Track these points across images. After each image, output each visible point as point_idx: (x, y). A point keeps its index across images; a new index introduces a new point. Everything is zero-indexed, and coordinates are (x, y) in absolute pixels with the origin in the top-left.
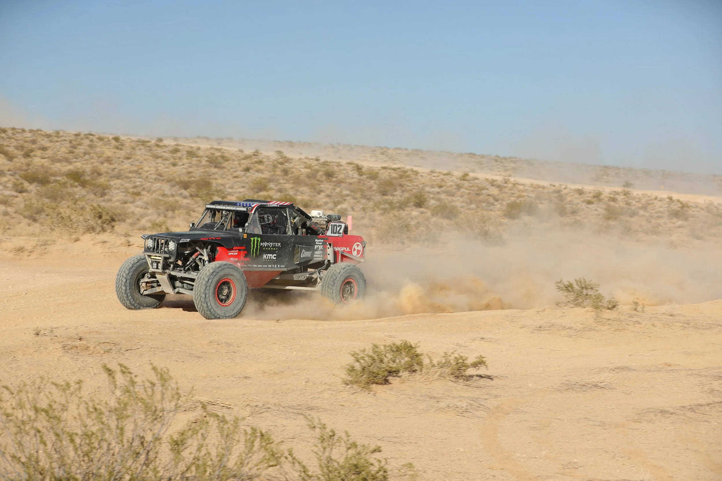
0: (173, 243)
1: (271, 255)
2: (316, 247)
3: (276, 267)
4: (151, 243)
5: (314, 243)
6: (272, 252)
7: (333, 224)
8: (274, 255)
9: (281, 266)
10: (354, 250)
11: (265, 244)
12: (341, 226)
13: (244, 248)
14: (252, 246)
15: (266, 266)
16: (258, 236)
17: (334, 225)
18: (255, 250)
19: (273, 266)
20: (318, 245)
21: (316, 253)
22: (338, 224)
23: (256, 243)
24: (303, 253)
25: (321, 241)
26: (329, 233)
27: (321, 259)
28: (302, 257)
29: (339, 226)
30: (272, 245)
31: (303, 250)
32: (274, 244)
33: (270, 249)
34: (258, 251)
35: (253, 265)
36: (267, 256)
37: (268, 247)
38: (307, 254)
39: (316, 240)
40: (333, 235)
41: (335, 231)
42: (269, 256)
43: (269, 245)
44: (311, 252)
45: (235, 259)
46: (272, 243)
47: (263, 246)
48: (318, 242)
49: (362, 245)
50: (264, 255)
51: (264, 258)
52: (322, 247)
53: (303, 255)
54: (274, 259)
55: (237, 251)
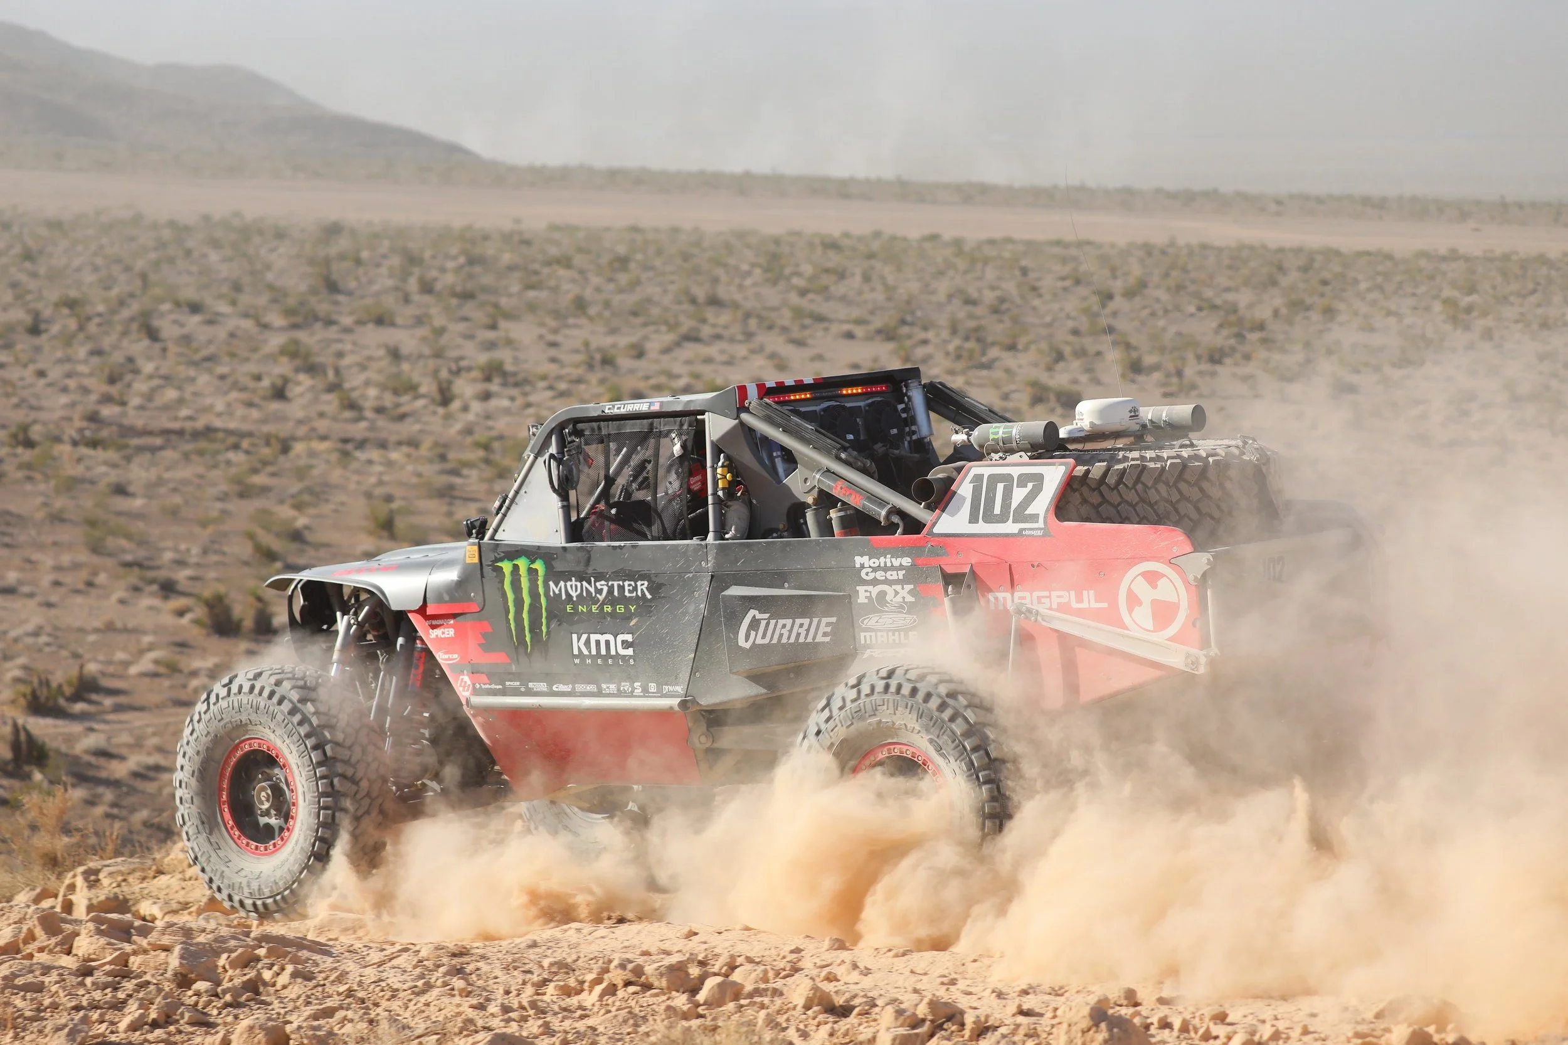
1: (610, 637)
2: (863, 594)
3: (638, 691)
5: (852, 576)
6: (616, 624)
7: (987, 473)
8: (620, 638)
9: (666, 688)
10: (1133, 600)
11: (573, 588)
14: (510, 596)
15: (591, 688)
16: (531, 553)
17: (994, 479)
18: (525, 615)
19: (626, 686)
20: (875, 582)
21: (872, 621)
22: (1015, 472)
23: (525, 583)
24: (751, 627)
25: (896, 562)
27: (908, 651)
29: (1023, 480)
30: (605, 589)
31: (752, 613)
32: (616, 584)
33: (601, 608)
34: (544, 621)
35: (531, 685)
36: (587, 643)
37: (590, 599)
38: (791, 631)
39: (859, 560)
40: (982, 527)
41: (997, 510)
42: (598, 643)
43: (592, 590)
44: (834, 620)
45: (451, 656)
46: (603, 582)
47: (564, 597)
48: (875, 570)
49: (1181, 573)
50: (575, 636)
51: (576, 652)
52: (910, 592)
53: (753, 633)
54: (624, 658)
55: (452, 621)
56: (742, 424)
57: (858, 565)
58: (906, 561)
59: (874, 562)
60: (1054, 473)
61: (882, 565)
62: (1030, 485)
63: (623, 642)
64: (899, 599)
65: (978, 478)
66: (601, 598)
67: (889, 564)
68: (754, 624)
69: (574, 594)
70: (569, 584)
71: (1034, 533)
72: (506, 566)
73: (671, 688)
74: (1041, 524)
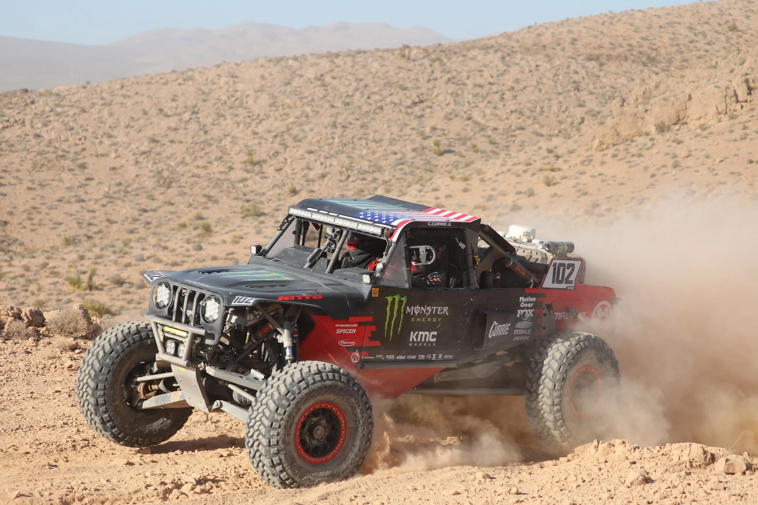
0: (217, 305)
1: (427, 333)
2: (520, 312)
3: (434, 358)
4: (167, 296)
5: (517, 305)
6: (429, 327)
7: (558, 262)
8: (432, 333)
9: (446, 357)
11: (416, 310)
12: (573, 265)
13: (370, 319)
14: (388, 313)
15: (414, 357)
16: (401, 291)
17: (559, 266)
18: (393, 323)
19: (429, 356)
20: (524, 308)
21: (519, 325)
22: (566, 262)
23: (396, 308)
24: (493, 329)
25: (532, 300)
26: (548, 282)
27: (527, 338)
28: (490, 337)
30: (430, 310)
31: (495, 322)
33: (426, 320)
34: (400, 325)
35: (387, 356)
36: (417, 337)
37: (421, 315)
38: (500, 330)
39: (521, 299)
42: (422, 335)
43: (425, 311)
44: (509, 325)
45: (349, 343)
47: (412, 314)
48: (525, 303)
50: (412, 333)
51: (411, 340)
53: (493, 332)
54: (432, 343)
55: (356, 325)
57: (520, 301)
58: (534, 299)
59: (525, 300)
60: (577, 264)
61: (527, 301)
63: (432, 335)
64: (529, 315)
65: (555, 265)
66: (427, 314)
67: (529, 301)
69: (416, 313)
70: (415, 308)
71: (572, 288)
72: (390, 299)
73: (448, 356)
74: (573, 285)
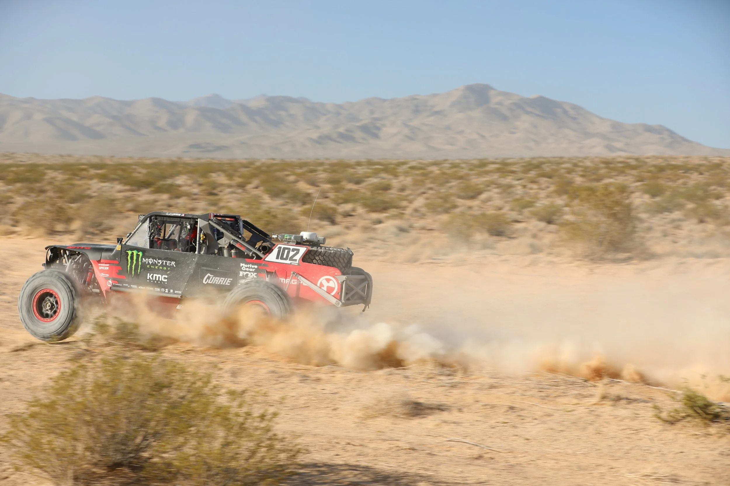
1: (160, 276)
2: (241, 274)
3: (167, 291)
5: (240, 269)
6: (163, 272)
7: (283, 246)
8: (163, 276)
9: (176, 292)
10: (322, 285)
11: (151, 261)
12: (298, 250)
13: (116, 262)
14: (129, 261)
15: (151, 289)
16: (138, 249)
17: (285, 249)
18: (133, 266)
19: (163, 290)
20: (246, 271)
21: (242, 281)
22: (291, 247)
23: (135, 258)
24: (207, 278)
26: (272, 258)
28: (205, 283)
29: (293, 250)
30: (161, 262)
31: (209, 274)
32: (164, 261)
33: (159, 268)
34: (139, 269)
35: (131, 286)
36: (152, 277)
37: (155, 264)
38: (219, 281)
39: (241, 265)
40: (279, 261)
41: (285, 257)
42: (156, 277)
43: (157, 262)
44: (232, 279)
45: (106, 275)
46: (161, 260)
47: (147, 263)
48: (246, 268)
49: (337, 280)
50: (149, 274)
51: (148, 278)
52: (256, 275)
53: (208, 280)
54: (164, 282)
55: (108, 265)
56: (209, 223)
57: (241, 266)
58: (256, 267)
59: (246, 266)
60: (303, 250)
61: (249, 267)
62: (295, 252)
63: (164, 277)
64: (252, 276)
65: (280, 248)
66: (159, 265)
67: (250, 267)
68: (209, 278)
69: (150, 263)
70: (149, 260)
71: (295, 264)
72: (130, 252)
73: (177, 292)
74: (297, 262)
